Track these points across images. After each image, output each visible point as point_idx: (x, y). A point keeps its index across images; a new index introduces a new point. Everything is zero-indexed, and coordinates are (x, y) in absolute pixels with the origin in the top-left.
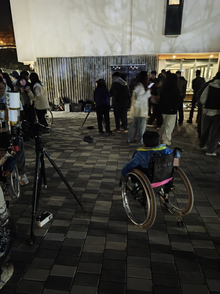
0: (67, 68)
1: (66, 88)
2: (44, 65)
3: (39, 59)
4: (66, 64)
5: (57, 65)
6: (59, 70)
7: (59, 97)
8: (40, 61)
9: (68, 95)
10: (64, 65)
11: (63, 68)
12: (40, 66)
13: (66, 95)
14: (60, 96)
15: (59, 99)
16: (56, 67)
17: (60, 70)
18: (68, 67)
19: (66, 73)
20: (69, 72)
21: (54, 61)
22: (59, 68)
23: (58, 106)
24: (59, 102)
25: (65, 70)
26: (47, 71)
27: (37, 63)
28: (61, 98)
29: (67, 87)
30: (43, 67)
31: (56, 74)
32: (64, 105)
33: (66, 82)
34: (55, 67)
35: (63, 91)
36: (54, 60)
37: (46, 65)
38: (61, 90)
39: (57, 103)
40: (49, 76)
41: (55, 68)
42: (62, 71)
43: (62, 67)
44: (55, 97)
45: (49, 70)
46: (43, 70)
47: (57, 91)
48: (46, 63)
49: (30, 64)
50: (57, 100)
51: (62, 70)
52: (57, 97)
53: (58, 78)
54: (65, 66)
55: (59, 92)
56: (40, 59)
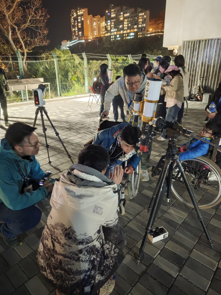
0: (216, 51)
1: (209, 75)
2: (190, 48)
3: (185, 43)
4: (217, 47)
5: (205, 48)
6: (205, 54)
7: (198, 85)
8: (186, 44)
9: (209, 84)
10: (213, 48)
11: (212, 51)
12: (185, 50)
13: (208, 83)
14: (200, 84)
15: (198, 87)
16: (203, 51)
17: (207, 54)
18: (218, 50)
19: (214, 57)
20: (217, 56)
21: (202, 44)
22: (207, 51)
23: (195, 95)
24: (197, 91)
25: (213, 54)
26: (191, 55)
27: (182, 47)
28: (201, 87)
29: (211, 74)
30: (188, 51)
31: (201, 59)
32: (202, 94)
33: (212, 68)
34: (201, 50)
35: (204, 78)
36: (202, 42)
37: (192, 48)
38: (203, 77)
39: (195, 92)
40: (192, 61)
41: (201, 52)
42: (209, 55)
43: (210, 50)
44: (194, 85)
45: (194, 54)
46: (188, 54)
47: (197, 79)
48: (192, 47)
49: (174, 48)
50: (195, 89)
51: (209, 53)
52: (196, 85)
53: (202, 64)
54: (215, 50)
55: (200, 79)
56: (187, 42)
